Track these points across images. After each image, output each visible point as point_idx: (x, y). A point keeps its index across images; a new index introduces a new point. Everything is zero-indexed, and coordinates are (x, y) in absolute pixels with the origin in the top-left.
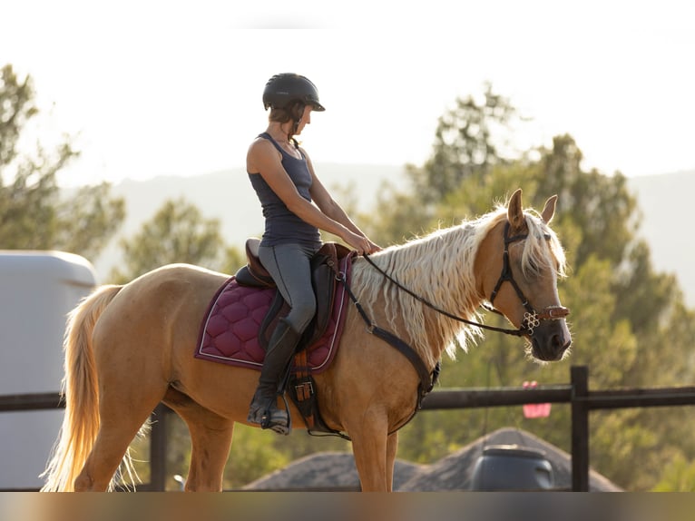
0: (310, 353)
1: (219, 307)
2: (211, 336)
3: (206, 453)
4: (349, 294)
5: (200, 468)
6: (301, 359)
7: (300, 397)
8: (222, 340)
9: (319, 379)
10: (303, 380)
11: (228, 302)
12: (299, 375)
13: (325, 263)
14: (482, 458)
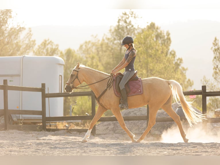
14: (178, 109)
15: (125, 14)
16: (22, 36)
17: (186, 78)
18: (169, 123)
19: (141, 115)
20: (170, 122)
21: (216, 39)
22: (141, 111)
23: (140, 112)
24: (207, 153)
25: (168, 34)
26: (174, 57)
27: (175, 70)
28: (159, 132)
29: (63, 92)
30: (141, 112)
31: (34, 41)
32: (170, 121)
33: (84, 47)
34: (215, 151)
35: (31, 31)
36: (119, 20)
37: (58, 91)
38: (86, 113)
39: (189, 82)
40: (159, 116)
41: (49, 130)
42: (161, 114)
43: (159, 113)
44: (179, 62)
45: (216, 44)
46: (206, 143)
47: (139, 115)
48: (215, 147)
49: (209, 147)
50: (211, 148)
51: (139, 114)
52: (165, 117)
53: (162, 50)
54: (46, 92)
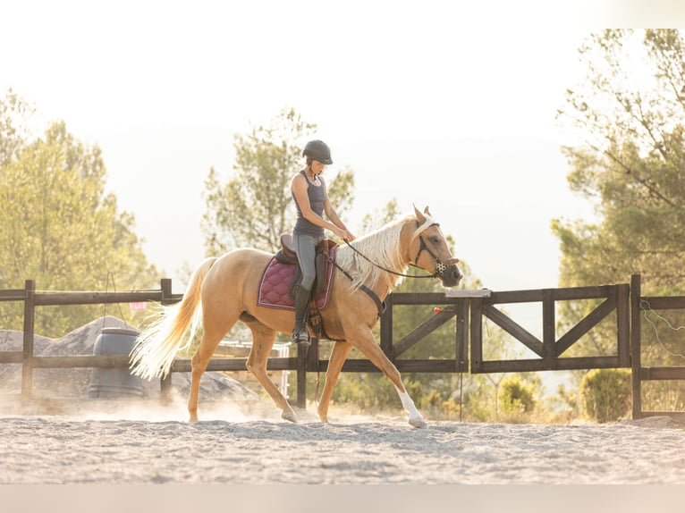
0: (316, 301)
1: (267, 277)
2: (265, 293)
3: (260, 346)
4: (336, 265)
5: (256, 354)
6: (313, 304)
7: (314, 324)
8: (271, 295)
9: (323, 314)
10: (315, 315)
11: (271, 274)
12: (312, 312)
13: (322, 252)
14: (101, 335)
17: (145, 263)
18: (80, 372)
19: (10, 351)
20: (81, 369)
21: (212, 171)
22: (11, 340)
23: (8, 341)
24: (136, 448)
25: (96, 152)
26: (114, 210)
27: (115, 242)
28: (54, 393)
30: (11, 342)
32: (80, 367)
34: (161, 444)
39: (153, 272)
40: (56, 352)
42: (60, 348)
43: (55, 346)
44: (124, 222)
45: (213, 183)
46: (157, 423)
47: (6, 350)
48: (171, 433)
49: (156, 432)
50: (161, 434)
51: (4, 348)
52: (69, 355)
53: (81, 192)
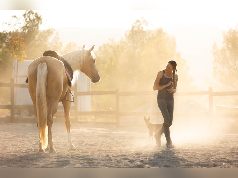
15: (138, 21)
16: (51, 39)
25: (173, 39)
29: (90, 91)
31: (61, 43)
33: (102, 48)
35: (58, 35)
36: (133, 26)
37: (86, 90)
38: (110, 108)
41: (80, 123)
54: (78, 91)
